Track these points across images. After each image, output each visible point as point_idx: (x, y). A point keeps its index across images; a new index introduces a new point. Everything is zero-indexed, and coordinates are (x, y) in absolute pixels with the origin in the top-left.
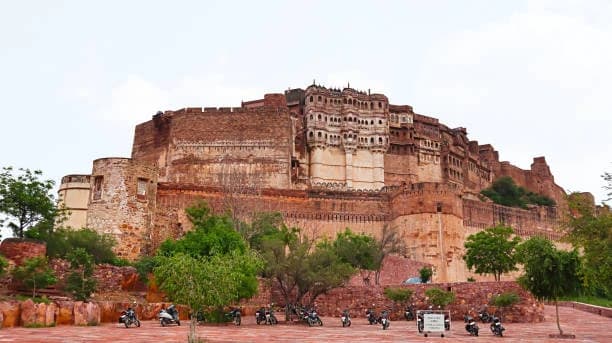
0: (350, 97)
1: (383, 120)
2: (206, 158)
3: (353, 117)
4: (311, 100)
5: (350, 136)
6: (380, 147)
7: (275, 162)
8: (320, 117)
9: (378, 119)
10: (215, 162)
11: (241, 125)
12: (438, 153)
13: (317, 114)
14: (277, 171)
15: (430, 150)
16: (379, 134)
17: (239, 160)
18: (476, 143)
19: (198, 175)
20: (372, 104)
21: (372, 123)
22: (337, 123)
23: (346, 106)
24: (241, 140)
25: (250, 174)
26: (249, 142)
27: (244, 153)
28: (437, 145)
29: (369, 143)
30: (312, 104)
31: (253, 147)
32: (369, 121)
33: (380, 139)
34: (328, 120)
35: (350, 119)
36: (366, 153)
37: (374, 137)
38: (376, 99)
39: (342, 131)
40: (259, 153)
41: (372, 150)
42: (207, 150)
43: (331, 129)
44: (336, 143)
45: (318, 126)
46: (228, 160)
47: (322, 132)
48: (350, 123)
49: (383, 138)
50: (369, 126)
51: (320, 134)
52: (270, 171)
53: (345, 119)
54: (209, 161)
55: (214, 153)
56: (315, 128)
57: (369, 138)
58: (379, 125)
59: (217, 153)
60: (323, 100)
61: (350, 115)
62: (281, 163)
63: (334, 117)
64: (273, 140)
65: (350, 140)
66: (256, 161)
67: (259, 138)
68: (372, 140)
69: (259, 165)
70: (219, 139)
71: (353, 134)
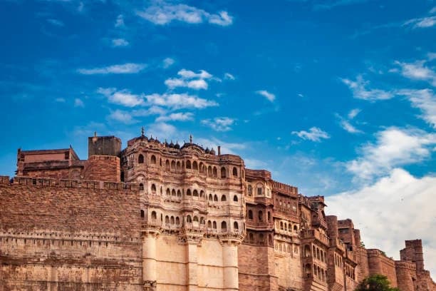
0: (194, 158)
1: (239, 196)
2: (21, 255)
3: (199, 189)
4: (141, 159)
5: (196, 218)
6: (236, 236)
7: (123, 265)
8: (154, 187)
9: (231, 194)
10: (34, 263)
11: (71, 208)
12: (297, 241)
13: (150, 183)
14: (127, 279)
15: (286, 236)
16: (235, 217)
17: (71, 262)
18: (334, 217)
19: (10, 283)
20: (223, 169)
21: (224, 198)
22: (176, 198)
23: (189, 172)
24: (72, 230)
25: (88, 284)
26: (84, 235)
27: (78, 251)
28: (295, 228)
29: (219, 230)
30: (142, 167)
31: (90, 242)
32: (219, 195)
33: (236, 225)
34: (164, 193)
35: (195, 192)
36: (213, 243)
37: (226, 220)
38: (229, 163)
39: (184, 211)
40: (101, 252)
41: (224, 239)
42: (21, 244)
43: (166, 206)
44: (174, 227)
45: (152, 202)
46: (53, 261)
47: (156, 210)
48: (195, 198)
49: (240, 223)
50: (220, 203)
51: (154, 213)
52: (116, 279)
53: (189, 192)
54: (25, 261)
55: (33, 250)
56: (147, 205)
57: (219, 222)
58: (233, 203)
59: (38, 250)
60: (158, 161)
61: (195, 187)
62: (132, 267)
63: (171, 187)
64: (119, 233)
65: (196, 224)
66: (96, 263)
67: (97, 228)
68: (224, 224)
69: (100, 269)
70: (39, 228)
71: (199, 216)
